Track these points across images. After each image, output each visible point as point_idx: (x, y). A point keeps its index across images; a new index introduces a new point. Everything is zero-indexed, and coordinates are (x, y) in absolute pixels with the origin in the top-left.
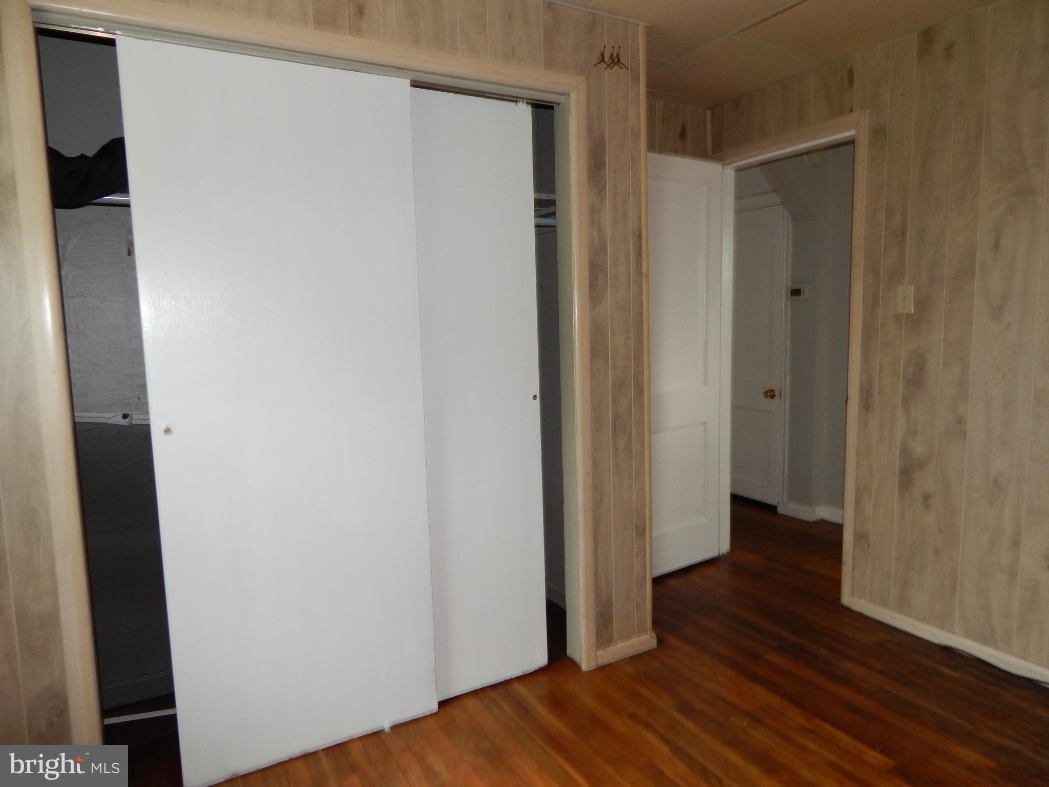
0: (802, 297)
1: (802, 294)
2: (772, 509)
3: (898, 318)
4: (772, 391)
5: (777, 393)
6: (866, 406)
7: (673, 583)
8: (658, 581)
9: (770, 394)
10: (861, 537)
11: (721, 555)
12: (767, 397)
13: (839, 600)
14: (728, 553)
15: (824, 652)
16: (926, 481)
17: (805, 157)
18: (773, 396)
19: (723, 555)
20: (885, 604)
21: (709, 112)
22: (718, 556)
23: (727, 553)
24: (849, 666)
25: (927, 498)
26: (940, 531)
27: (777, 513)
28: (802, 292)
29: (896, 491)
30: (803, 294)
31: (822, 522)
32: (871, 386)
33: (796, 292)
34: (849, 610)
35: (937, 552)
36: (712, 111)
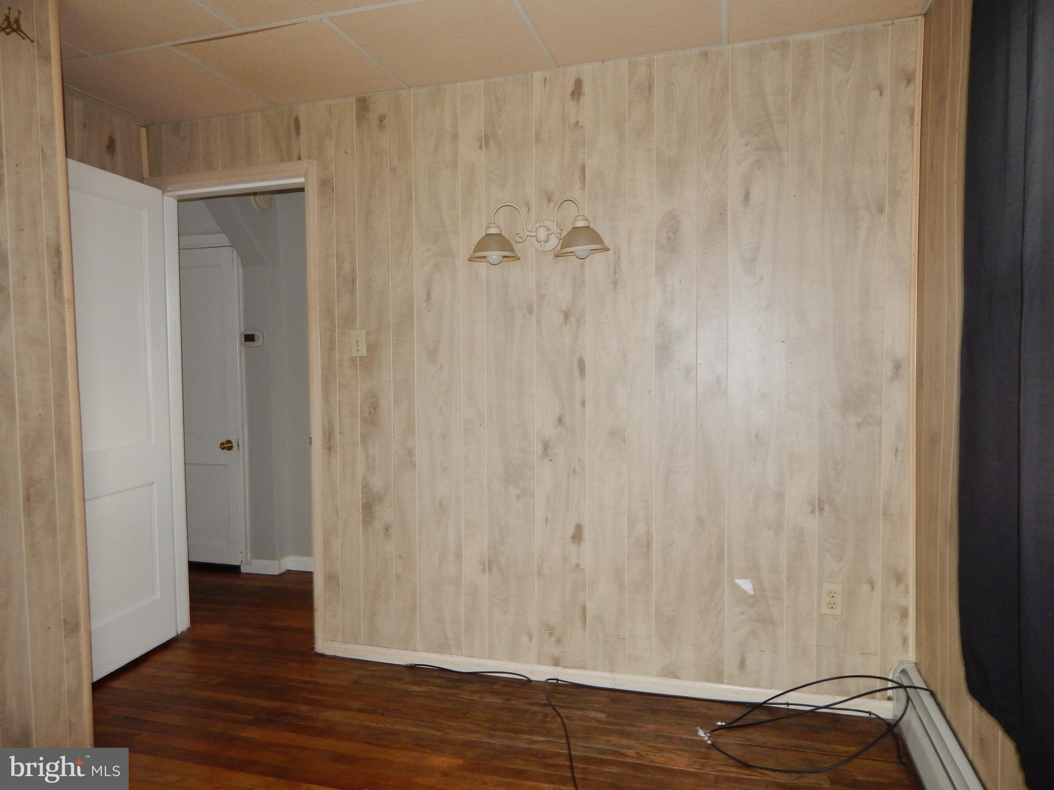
0: (256, 343)
1: (256, 340)
2: (234, 570)
3: (353, 360)
4: (229, 442)
5: (235, 444)
6: (329, 448)
7: (118, 684)
8: (97, 686)
9: (227, 446)
10: (331, 579)
11: (179, 633)
12: (223, 449)
13: (313, 648)
14: (189, 629)
15: (304, 708)
16: (385, 513)
17: (252, 197)
18: (230, 448)
19: (183, 632)
20: (356, 641)
21: (143, 130)
22: (176, 635)
23: (187, 629)
24: (329, 714)
25: (387, 528)
26: (400, 557)
27: (242, 573)
28: (256, 338)
29: (361, 526)
30: (258, 340)
31: (289, 572)
32: (332, 426)
33: (249, 338)
34: (323, 656)
35: (398, 577)
36: (147, 129)
